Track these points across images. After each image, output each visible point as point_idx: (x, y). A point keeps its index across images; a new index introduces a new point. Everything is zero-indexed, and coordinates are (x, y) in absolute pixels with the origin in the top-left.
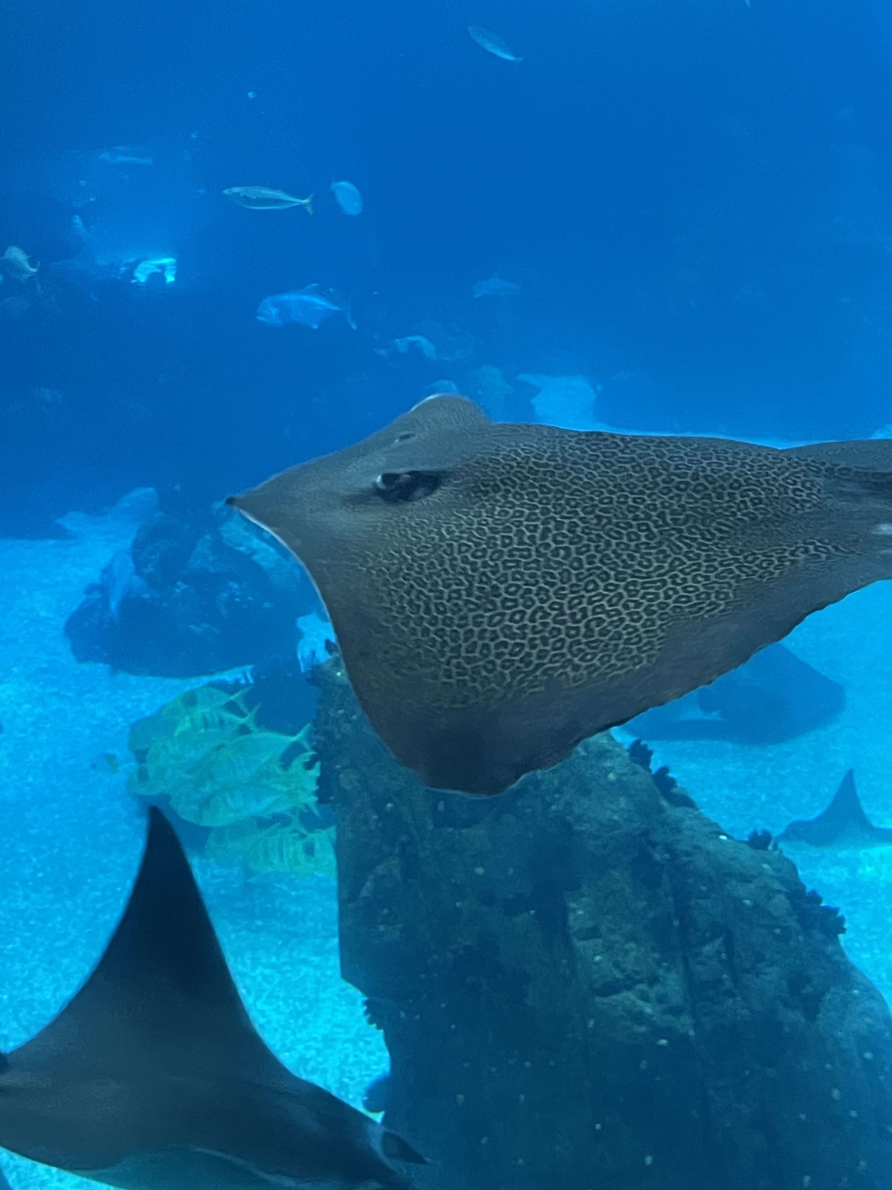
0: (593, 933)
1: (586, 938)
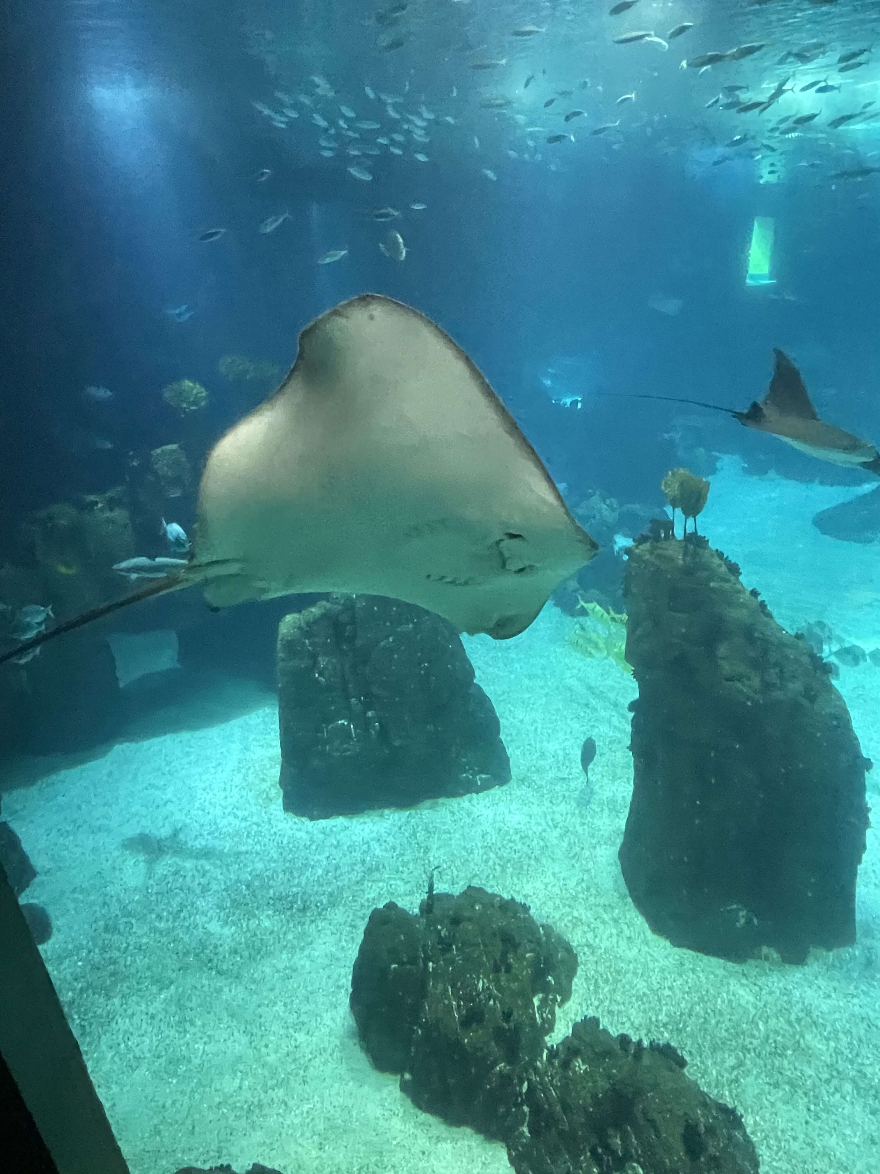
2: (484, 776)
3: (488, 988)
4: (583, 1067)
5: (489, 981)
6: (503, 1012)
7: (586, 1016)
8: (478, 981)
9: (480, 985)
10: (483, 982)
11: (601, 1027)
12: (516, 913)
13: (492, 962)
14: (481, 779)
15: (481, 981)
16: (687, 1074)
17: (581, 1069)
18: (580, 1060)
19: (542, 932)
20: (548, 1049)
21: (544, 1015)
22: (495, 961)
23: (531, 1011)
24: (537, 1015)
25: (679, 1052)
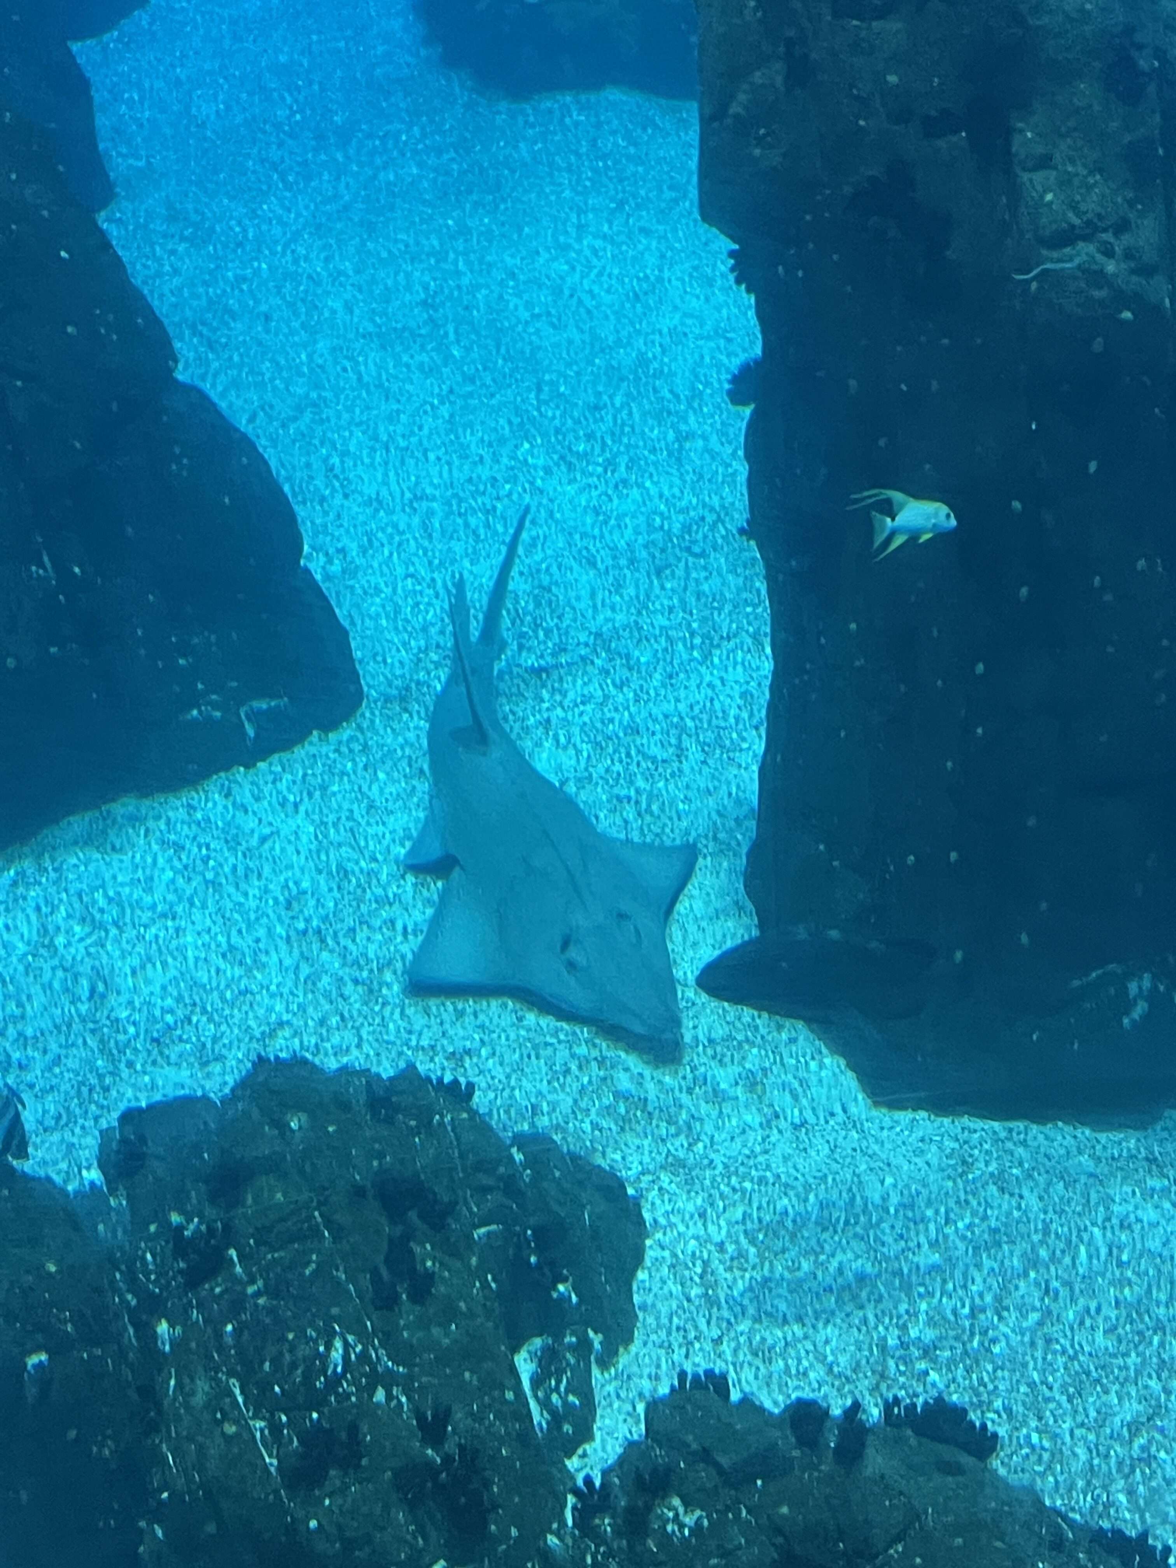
0: (1044, 162)
1: (1035, 169)
2: (263, 705)
3: (364, 1357)
4: (689, 1520)
5: (363, 1336)
6: (421, 1418)
7: (682, 1375)
8: (329, 1346)
9: (337, 1354)
10: (346, 1345)
11: (735, 1396)
12: (424, 1116)
13: (366, 1280)
14: (253, 716)
15: (338, 1344)
16: (1002, 1471)
17: (682, 1526)
18: (676, 1502)
19: (518, 1157)
20: (576, 1492)
21: (555, 1398)
22: (375, 1273)
23: (510, 1395)
24: (533, 1405)
25: (974, 1416)
